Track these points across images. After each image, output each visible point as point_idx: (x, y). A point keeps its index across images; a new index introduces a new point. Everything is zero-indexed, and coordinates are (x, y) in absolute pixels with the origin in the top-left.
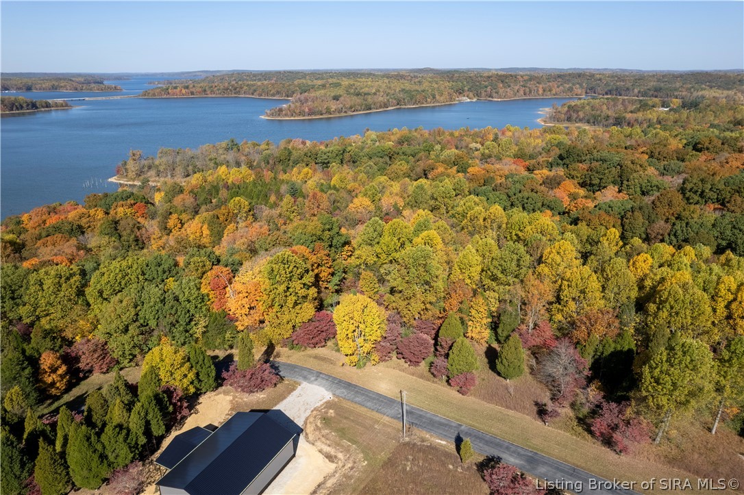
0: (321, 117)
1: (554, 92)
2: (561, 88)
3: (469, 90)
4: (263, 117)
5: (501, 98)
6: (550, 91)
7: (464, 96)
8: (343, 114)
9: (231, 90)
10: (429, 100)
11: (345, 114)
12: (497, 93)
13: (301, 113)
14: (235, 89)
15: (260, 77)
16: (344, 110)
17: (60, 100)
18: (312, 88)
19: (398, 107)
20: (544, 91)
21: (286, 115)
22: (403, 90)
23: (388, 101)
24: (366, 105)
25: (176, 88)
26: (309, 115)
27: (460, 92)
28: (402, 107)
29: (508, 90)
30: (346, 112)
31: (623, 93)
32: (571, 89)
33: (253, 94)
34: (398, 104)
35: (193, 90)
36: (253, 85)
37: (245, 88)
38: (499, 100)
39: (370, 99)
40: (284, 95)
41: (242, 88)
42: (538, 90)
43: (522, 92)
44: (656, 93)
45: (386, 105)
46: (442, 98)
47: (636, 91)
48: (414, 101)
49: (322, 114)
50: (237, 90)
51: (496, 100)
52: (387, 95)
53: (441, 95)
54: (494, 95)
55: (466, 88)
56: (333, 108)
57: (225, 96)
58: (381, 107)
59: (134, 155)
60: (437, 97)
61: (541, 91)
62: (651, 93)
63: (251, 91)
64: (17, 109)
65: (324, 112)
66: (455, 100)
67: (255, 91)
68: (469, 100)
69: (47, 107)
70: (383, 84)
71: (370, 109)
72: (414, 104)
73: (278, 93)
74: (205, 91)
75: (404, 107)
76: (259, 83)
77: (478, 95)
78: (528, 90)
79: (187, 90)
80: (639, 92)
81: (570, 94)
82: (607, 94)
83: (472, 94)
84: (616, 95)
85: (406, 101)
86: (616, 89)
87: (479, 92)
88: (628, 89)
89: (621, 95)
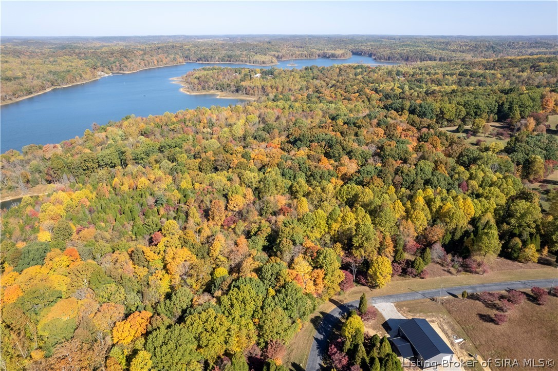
1: (164, 62)
2: (168, 58)
3: (102, 65)
6: (162, 61)
7: (99, 71)
8: (9, 102)
10: (77, 79)
12: (126, 67)
19: (53, 88)
20: (158, 62)
22: (51, 72)
23: (42, 83)
24: (25, 90)
27: (95, 68)
28: (58, 87)
29: (133, 63)
30: (10, 99)
31: (209, 59)
32: (175, 59)
34: (52, 85)
38: (130, 72)
39: (23, 83)
42: (154, 62)
43: (143, 64)
44: (229, 59)
45: (43, 88)
46: (87, 76)
47: (217, 58)
48: (65, 81)
51: (127, 72)
52: (38, 78)
54: (125, 69)
55: (99, 64)
58: (40, 90)
60: (83, 75)
61: (156, 63)
62: (226, 59)
66: (96, 76)
68: (107, 75)
71: (31, 93)
72: (66, 85)
77: (111, 69)
78: (146, 63)
80: (219, 58)
81: (175, 62)
82: (199, 60)
83: (106, 69)
84: (205, 61)
85: (59, 81)
86: (204, 57)
87: (110, 67)
88: (212, 57)
89: (208, 61)
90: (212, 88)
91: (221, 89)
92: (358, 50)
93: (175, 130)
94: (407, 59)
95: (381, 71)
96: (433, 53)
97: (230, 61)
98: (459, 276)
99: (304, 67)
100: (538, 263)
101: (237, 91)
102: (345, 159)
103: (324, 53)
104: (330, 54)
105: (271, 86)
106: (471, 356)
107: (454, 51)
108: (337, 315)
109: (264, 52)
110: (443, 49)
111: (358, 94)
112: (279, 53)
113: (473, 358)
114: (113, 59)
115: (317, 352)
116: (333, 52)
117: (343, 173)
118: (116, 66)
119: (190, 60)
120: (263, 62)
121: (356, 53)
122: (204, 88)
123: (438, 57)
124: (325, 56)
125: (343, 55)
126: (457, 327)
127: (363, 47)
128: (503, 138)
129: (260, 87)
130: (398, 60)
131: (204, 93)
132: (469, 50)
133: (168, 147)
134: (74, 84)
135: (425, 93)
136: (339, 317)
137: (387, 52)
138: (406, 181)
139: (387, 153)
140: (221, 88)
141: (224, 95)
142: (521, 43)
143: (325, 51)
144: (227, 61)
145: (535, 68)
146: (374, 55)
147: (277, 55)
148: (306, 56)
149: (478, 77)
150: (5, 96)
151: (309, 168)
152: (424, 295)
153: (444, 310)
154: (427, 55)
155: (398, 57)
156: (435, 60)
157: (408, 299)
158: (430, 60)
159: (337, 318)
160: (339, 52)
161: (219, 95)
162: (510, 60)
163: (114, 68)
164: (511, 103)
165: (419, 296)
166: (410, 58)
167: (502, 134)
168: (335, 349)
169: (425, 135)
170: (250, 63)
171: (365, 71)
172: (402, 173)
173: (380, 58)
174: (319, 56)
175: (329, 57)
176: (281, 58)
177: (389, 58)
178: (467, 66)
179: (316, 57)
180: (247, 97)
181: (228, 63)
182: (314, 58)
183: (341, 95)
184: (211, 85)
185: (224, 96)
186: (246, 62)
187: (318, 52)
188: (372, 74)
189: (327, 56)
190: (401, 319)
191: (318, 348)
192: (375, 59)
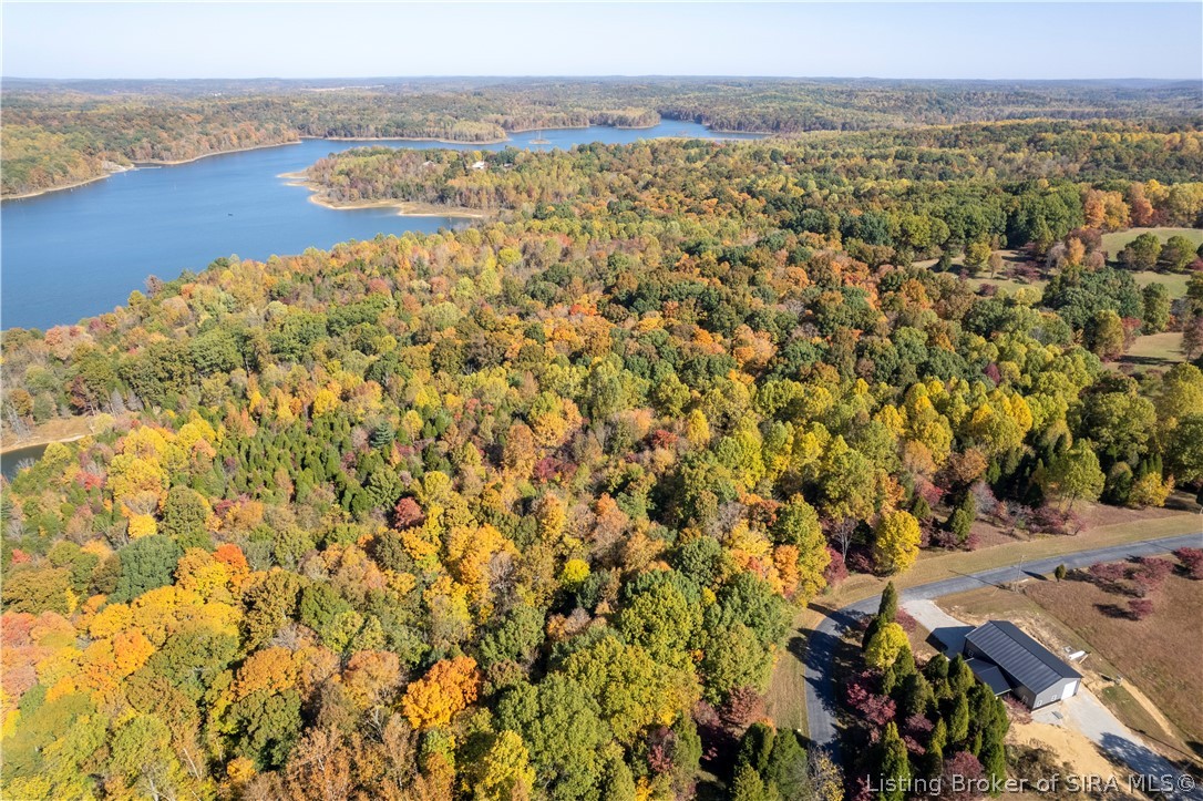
1: (254, 138)
2: (263, 131)
3: (107, 147)
5: (178, 159)
6: (248, 137)
10: (56, 177)
12: (167, 150)
20: (239, 138)
28: (9, 198)
29: (183, 142)
31: (355, 132)
32: (277, 132)
38: (178, 162)
42: (230, 139)
43: (205, 144)
44: (400, 131)
46: (80, 172)
47: (372, 128)
48: (29, 182)
51: (172, 163)
54: (164, 154)
61: (235, 141)
62: (393, 130)
66: (101, 171)
68: (124, 169)
75: (13, 197)
77: (131, 155)
78: (214, 140)
80: (376, 129)
81: (279, 140)
82: (331, 135)
83: (118, 155)
84: (346, 136)
86: (344, 127)
87: (128, 149)
88: (360, 126)
89: (352, 136)
90: (384, 195)
91: (404, 197)
92: (671, 109)
93: (346, 286)
94: (776, 127)
95: (738, 152)
96: (827, 113)
97: (402, 136)
98: (1032, 541)
99: (576, 146)
100: (1165, 507)
101: (442, 199)
102: (745, 332)
103: (601, 115)
104: (615, 117)
105: (516, 188)
106: (1108, 680)
107: (866, 109)
108: (832, 632)
109: (474, 114)
110: (844, 106)
111: (715, 200)
112: (507, 117)
113: (1112, 684)
114: (131, 132)
115: (819, 703)
116: (621, 113)
117: (748, 359)
118: (141, 148)
119: (309, 133)
120: (476, 136)
121: (670, 116)
122: (364, 195)
123: (838, 121)
124: (604, 123)
125: (644, 119)
126: (1066, 631)
127: (681, 103)
128: (1027, 280)
129: (493, 190)
130: (757, 128)
131: (366, 205)
132: (896, 109)
133: (346, 323)
134: (50, 190)
135: (854, 194)
136: (838, 634)
137: (734, 113)
138: (883, 368)
139: (831, 317)
140: (405, 193)
141: (414, 208)
142: (988, 93)
143: (604, 111)
144: (396, 134)
145: (1035, 143)
146: (708, 119)
147: (502, 121)
148: (564, 123)
149: (934, 161)
151: (680, 353)
152: (982, 579)
153: (1032, 604)
154: (817, 118)
155: (758, 122)
156: (833, 128)
157: (956, 589)
158: (824, 128)
159: (835, 638)
160: (633, 113)
161: (403, 209)
162: (984, 129)
163: (139, 153)
164: (1030, 212)
165: (975, 583)
166: (782, 125)
167: (1024, 273)
168: (864, 692)
169: (892, 279)
170: (447, 138)
171: (707, 153)
172: (871, 354)
173: (722, 126)
174: (592, 122)
175: (613, 125)
176: (512, 127)
177: (740, 126)
178: (906, 140)
179: (585, 124)
180: (466, 211)
181: (397, 138)
182: (582, 126)
183: (680, 202)
184: (381, 188)
185: (414, 212)
186: (437, 136)
187: (589, 114)
188: (722, 159)
189: (610, 122)
190: (958, 628)
191: (819, 696)
192: (711, 127)
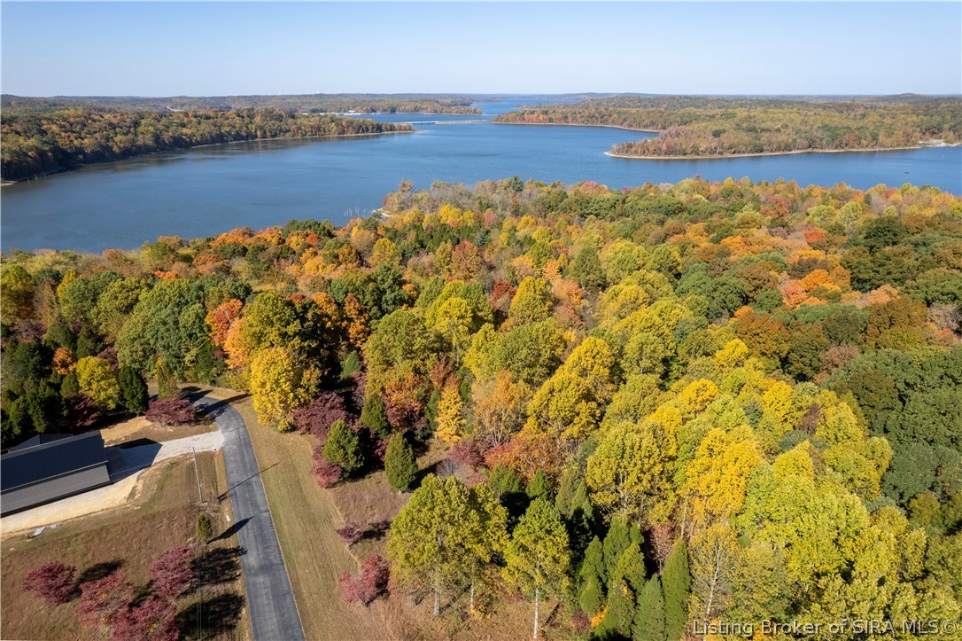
0: (683, 157)
4: (607, 153)
7: (940, 138)
8: (716, 156)
9: (597, 119)
10: (864, 142)
11: (719, 156)
13: (657, 151)
14: (602, 117)
15: (646, 103)
16: (718, 150)
17: (404, 124)
18: (695, 119)
19: (809, 150)
21: (636, 152)
22: (825, 126)
23: (795, 141)
24: (755, 146)
25: (533, 113)
26: (666, 154)
27: (934, 131)
28: (815, 150)
30: (721, 153)
33: (622, 124)
34: (810, 147)
35: (553, 116)
36: (625, 113)
37: (615, 115)
39: (765, 137)
40: (660, 127)
41: (610, 116)
45: (788, 147)
46: (889, 141)
48: (837, 142)
49: (685, 154)
50: (603, 118)
52: (797, 133)
53: (890, 135)
55: (946, 126)
56: (703, 147)
57: (589, 125)
58: (779, 149)
59: (404, 185)
60: (881, 138)
63: (621, 120)
64: (363, 131)
65: (689, 151)
66: (914, 144)
67: (625, 120)
68: (943, 144)
69: (391, 130)
70: (795, 117)
71: (762, 151)
72: (836, 147)
73: (653, 123)
74: (566, 117)
75: (820, 151)
76: (634, 111)
79: (545, 116)
83: (952, 136)
85: (824, 142)
134: (851, 150)
150: (716, 148)
